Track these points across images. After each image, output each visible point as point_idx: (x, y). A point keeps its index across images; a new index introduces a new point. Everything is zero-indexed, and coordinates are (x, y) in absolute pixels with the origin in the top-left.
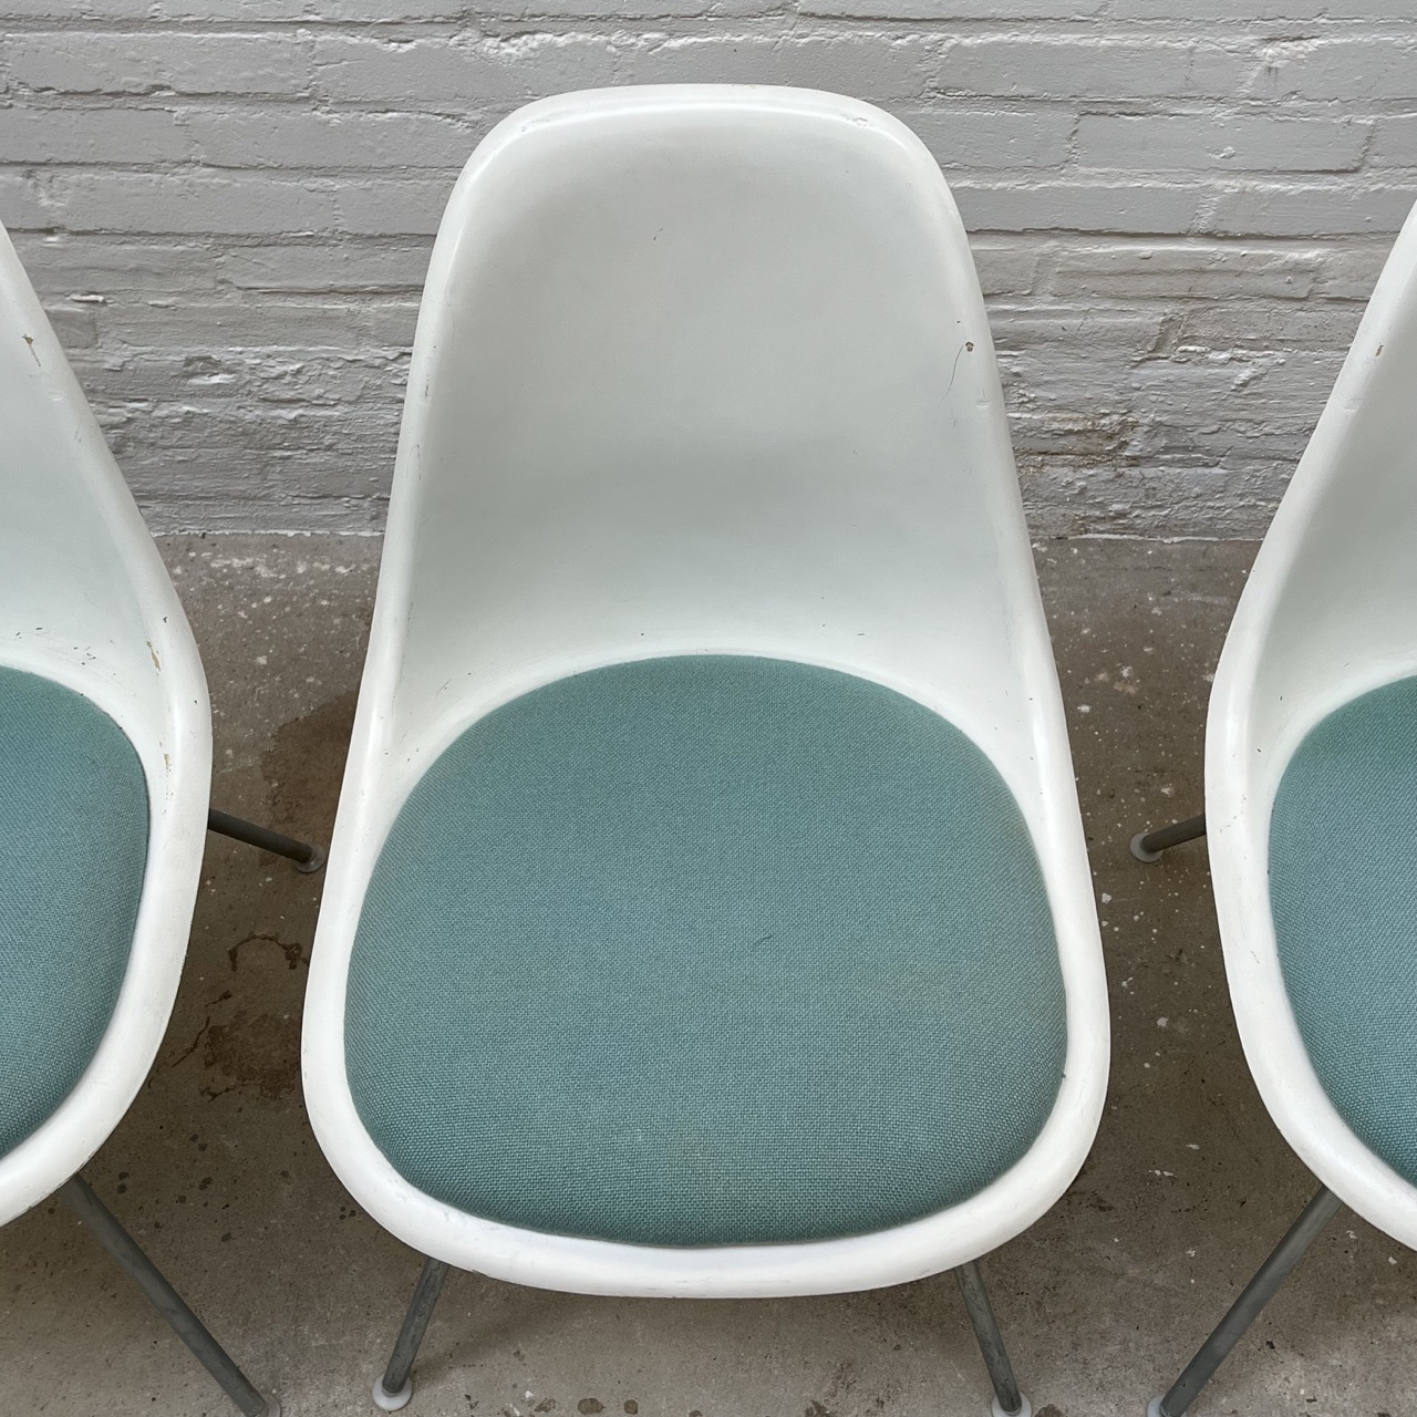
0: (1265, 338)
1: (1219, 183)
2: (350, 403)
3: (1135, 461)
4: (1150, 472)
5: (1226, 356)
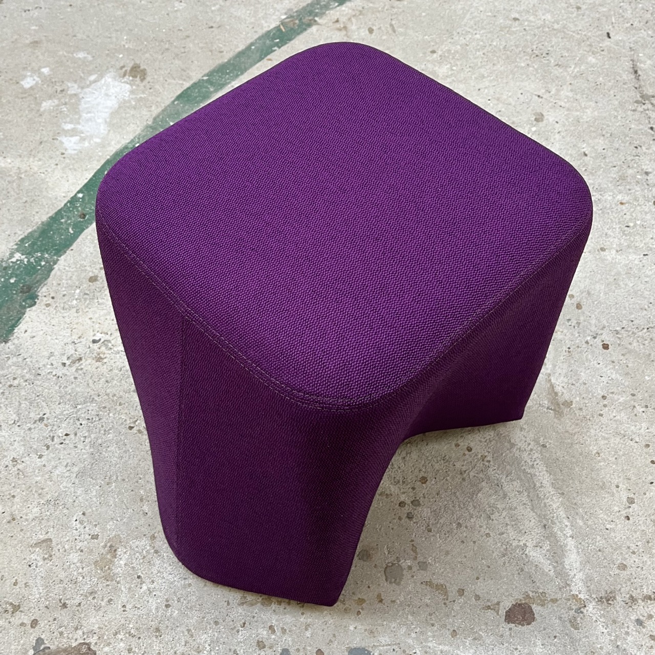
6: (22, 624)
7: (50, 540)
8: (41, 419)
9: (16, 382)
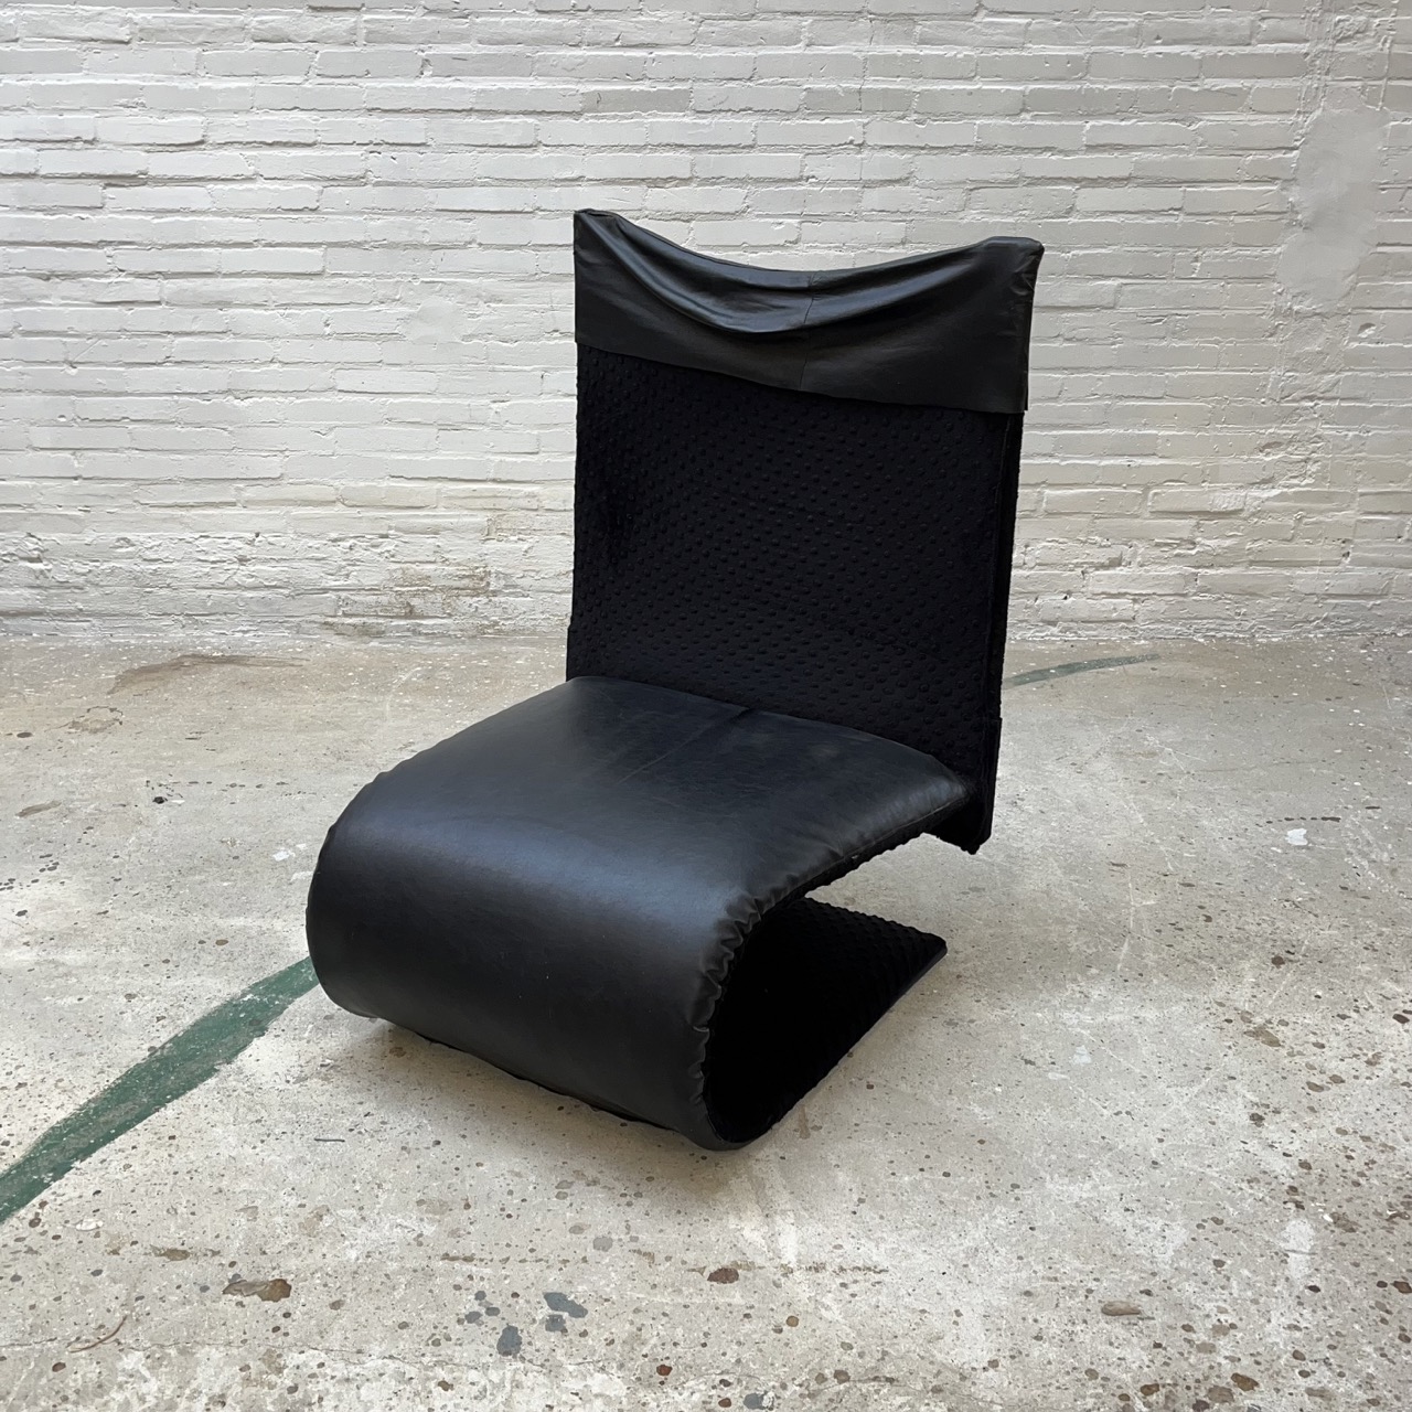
0: (527, 529)
1: (492, 458)
2: (178, 561)
3: (495, 593)
4: (503, 599)
5: (515, 538)
6: (221, 1264)
7: (256, 1207)
8: (258, 1121)
9: (236, 1093)
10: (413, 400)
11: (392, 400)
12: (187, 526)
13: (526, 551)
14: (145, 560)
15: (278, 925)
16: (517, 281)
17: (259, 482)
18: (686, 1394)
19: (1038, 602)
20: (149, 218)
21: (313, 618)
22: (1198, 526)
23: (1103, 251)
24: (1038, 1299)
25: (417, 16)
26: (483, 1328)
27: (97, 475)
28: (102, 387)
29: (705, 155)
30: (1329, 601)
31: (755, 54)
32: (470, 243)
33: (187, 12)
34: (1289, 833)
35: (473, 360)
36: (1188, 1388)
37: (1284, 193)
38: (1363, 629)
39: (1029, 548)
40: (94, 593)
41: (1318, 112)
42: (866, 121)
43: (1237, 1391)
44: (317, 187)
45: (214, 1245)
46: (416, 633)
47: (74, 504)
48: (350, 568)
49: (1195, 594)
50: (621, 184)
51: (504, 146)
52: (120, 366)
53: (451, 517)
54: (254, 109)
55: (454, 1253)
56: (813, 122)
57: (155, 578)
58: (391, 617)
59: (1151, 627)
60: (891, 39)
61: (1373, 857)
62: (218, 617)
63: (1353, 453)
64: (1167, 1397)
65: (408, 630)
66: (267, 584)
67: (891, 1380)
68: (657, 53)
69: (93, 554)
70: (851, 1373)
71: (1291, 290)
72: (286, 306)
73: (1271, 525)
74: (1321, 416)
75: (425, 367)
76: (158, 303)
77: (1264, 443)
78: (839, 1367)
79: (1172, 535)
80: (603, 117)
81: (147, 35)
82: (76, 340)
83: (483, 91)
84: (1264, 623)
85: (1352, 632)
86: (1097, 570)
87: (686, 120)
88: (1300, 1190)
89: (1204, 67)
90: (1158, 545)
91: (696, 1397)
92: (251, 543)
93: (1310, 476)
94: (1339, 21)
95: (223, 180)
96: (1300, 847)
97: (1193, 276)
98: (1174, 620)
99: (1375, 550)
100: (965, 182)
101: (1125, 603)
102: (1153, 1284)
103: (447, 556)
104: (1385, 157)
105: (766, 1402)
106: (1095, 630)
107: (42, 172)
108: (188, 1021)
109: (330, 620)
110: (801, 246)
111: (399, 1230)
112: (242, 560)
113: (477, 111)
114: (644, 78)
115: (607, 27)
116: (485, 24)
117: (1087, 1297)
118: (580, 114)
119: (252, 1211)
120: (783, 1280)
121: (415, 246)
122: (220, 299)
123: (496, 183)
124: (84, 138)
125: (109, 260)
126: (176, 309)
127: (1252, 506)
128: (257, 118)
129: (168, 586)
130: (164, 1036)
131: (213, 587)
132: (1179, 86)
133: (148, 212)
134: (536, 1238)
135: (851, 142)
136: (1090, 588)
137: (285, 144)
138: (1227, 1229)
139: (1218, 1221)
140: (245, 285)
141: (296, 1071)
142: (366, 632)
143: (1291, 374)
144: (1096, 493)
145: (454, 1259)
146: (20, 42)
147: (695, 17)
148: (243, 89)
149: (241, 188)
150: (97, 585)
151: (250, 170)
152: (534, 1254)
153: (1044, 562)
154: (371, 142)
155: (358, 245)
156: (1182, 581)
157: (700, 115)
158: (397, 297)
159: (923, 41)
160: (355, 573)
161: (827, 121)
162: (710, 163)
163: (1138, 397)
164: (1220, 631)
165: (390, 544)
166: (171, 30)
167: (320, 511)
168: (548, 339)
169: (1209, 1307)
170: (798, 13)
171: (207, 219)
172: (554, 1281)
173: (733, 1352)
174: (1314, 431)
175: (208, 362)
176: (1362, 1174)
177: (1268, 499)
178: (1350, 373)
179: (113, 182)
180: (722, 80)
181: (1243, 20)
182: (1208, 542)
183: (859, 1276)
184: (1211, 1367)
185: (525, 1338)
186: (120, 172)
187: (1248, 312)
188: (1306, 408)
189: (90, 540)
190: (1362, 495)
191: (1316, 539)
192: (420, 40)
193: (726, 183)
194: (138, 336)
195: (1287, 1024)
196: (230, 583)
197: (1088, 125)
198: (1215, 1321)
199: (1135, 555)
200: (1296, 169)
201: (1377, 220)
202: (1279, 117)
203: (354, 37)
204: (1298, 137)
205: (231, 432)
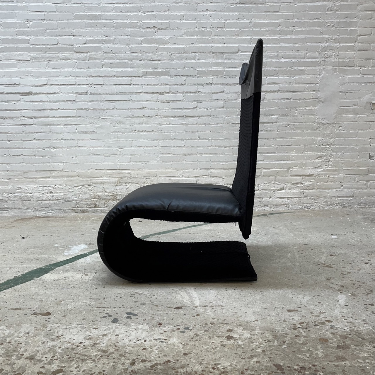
0: (128, 182)
1: (119, 163)
2: (34, 193)
5: (124, 185)
8: (45, 287)
9: (39, 283)
10: (98, 149)
11: (92, 149)
12: (37, 184)
13: (127, 188)
14: (25, 193)
15: (54, 256)
16: (126, 118)
17: (56, 171)
18: (166, 328)
19: (263, 200)
20: (32, 103)
21: (69, 208)
22: (302, 179)
23: (273, 109)
24: (269, 310)
25: (102, 54)
26: (107, 319)
27: (13, 170)
28: (16, 147)
29: (173, 86)
30: (339, 198)
31: (185, 62)
32: (114, 108)
33: (45, 53)
34: (332, 236)
35: (114, 138)
36: (313, 323)
37: (316, 94)
38: (349, 206)
39: (259, 185)
40: (10, 202)
41: (323, 75)
42: (212, 78)
43: (327, 323)
44: (75, 95)
45: (30, 307)
46: (97, 211)
47: (7, 178)
48: (79, 194)
49: (303, 197)
50: (152, 94)
51: (122, 85)
52: (22, 141)
53: (108, 179)
54: (60, 76)
55: (100, 307)
56: (199, 78)
57: (27, 198)
58: (90, 207)
59: (293, 206)
60: (218, 58)
61: (355, 239)
62: (43, 208)
63: (340, 159)
64: (306, 324)
65: (95, 211)
66: (57, 199)
67: (227, 324)
68: (161, 62)
69: (10, 192)
70: (215, 323)
71: (321, 118)
72: (66, 125)
73: (321, 178)
74: (331, 150)
75: (101, 140)
76: (33, 125)
77: (318, 157)
78: (211, 322)
79: (296, 181)
80: (148, 77)
81: (34, 59)
82: (10, 134)
83: (118, 71)
84: (322, 205)
85: (345, 207)
86: (277, 191)
87: (168, 78)
88: (341, 290)
89: (295, 64)
90: (293, 184)
91: (170, 328)
92: (53, 188)
93: (330, 165)
94: (325, 53)
95: (51, 93)
96: (335, 239)
97: (296, 114)
98: (299, 204)
99: (349, 185)
100: (238, 92)
101: (285, 200)
102: (301, 306)
103: (106, 190)
104: (340, 85)
105: (190, 328)
106: (278, 207)
107: (5, 92)
108: (26, 271)
109: (74, 209)
110: (197, 108)
111: (84, 303)
112: (51, 193)
113: (116, 76)
114: (158, 68)
115: (148, 56)
116: (119, 55)
117: (282, 309)
118: (142, 77)
119: (42, 301)
120: (195, 308)
121: (100, 109)
122: (48, 123)
123: (121, 93)
124: (17, 84)
125: (21, 114)
126: (37, 126)
127: (316, 173)
128: (61, 78)
129: (30, 200)
130: (19, 274)
131: (42, 200)
132: (289, 69)
133: (32, 102)
134: (124, 304)
135: (209, 83)
136: (276, 196)
137: (68, 85)
138: (321, 297)
139: (318, 296)
140: (56, 120)
141: (57, 279)
142: (83, 211)
143: (323, 139)
144: (276, 170)
145: (100, 308)
146: (2, 61)
147: (170, 53)
148: (58, 71)
149: (56, 95)
150: (11, 200)
151: (58, 91)
152: (123, 306)
153: (264, 189)
154: (89, 84)
155: (85, 109)
156: (300, 194)
157: (171, 77)
158: (95, 122)
159: (226, 59)
160: (81, 195)
161: (203, 78)
162: (174, 88)
163: (284, 145)
164: (310, 207)
165: (91, 187)
166: (41, 58)
167: (73, 179)
168: (134, 132)
169: (317, 309)
170: (195, 52)
171: (47, 103)
172: (129, 310)
173: (180, 321)
174: (330, 153)
175: (45, 140)
176: (358, 287)
177: (320, 171)
178: (337, 138)
179: (23, 94)
180: (177, 68)
181: (303, 53)
182: (306, 183)
183: (217, 307)
184: (319, 319)
185: (120, 320)
186: (25, 92)
187: (310, 123)
188: (328, 148)
189: (10, 188)
190: (344, 170)
191: (333, 182)
192: (103, 59)
193: (179, 93)
194: (27, 133)
195: (335, 265)
196: (47, 199)
197: (267, 78)
198: (319, 312)
199: (287, 187)
200: (319, 88)
201: (340, 100)
202: (313, 76)
203: (86, 59)
204: (319, 80)
205: (50, 158)
